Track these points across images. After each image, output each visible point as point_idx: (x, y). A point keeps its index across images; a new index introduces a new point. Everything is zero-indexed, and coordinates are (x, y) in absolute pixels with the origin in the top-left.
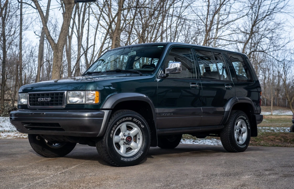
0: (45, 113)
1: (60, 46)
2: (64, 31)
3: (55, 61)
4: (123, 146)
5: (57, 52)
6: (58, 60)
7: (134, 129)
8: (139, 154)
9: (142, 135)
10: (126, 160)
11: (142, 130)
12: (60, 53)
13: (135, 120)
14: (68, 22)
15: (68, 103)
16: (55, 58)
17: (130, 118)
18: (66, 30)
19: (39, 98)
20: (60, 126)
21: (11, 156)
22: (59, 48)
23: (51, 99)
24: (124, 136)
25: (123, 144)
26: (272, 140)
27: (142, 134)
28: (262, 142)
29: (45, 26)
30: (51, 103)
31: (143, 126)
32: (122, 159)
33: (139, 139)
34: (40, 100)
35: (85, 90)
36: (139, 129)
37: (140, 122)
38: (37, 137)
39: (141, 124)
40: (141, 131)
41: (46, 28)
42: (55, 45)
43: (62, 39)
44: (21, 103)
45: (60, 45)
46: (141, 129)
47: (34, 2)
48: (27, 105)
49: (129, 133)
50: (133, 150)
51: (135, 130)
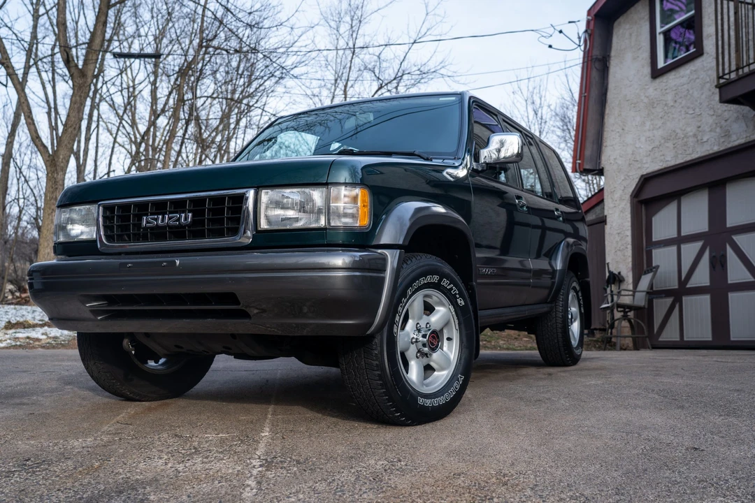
0: (178, 262)
1: (60, 160)
2: (70, 130)
3: (51, 190)
4: (417, 363)
5: (54, 172)
6: (57, 188)
7: (438, 311)
8: (455, 384)
9: (457, 328)
10: (428, 402)
11: (459, 312)
12: (61, 173)
13: (445, 282)
14: (79, 112)
15: (264, 225)
16: (51, 183)
17: (436, 278)
18: (75, 128)
19: (147, 215)
20: (238, 303)
21: (18, 401)
22: (58, 164)
23: (193, 216)
24: (416, 333)
25: (417, 357)
26: (516, 338)
27: (459, 324)
28: (502, 342)
29: (29, 117)
30: (195, 230)
31: (461, 302)
32: (421, 401)
33: (449, 339)
34: (147, 222)
35: (326, 184)
36: (453, 310)
37: (455, 291)
38: (126, 342)
39: (458, 296)
40: (455, 318)
41: (30, 121)
42: (51, 157)
43: (66, 145)
44: (67, 234)
45: (61, 157)
46: (455, 311)
47: (5, 68)
48: (94, 242)
49: (428, 323)
50: (436, 373)
51: (442, 313)
